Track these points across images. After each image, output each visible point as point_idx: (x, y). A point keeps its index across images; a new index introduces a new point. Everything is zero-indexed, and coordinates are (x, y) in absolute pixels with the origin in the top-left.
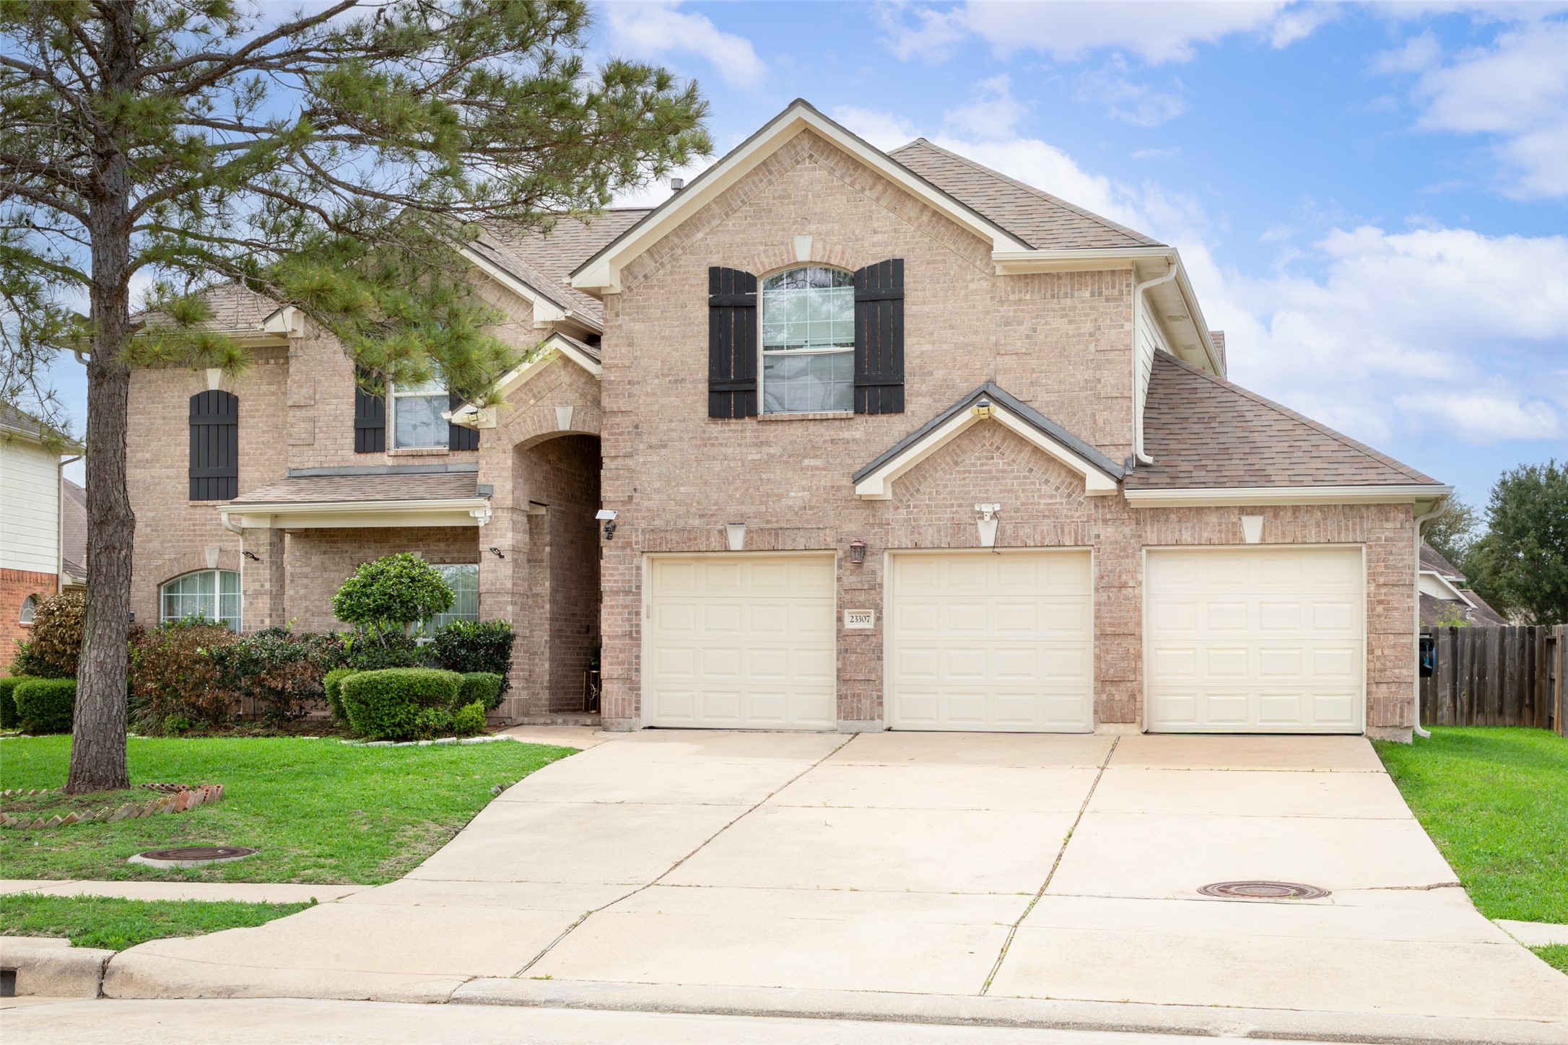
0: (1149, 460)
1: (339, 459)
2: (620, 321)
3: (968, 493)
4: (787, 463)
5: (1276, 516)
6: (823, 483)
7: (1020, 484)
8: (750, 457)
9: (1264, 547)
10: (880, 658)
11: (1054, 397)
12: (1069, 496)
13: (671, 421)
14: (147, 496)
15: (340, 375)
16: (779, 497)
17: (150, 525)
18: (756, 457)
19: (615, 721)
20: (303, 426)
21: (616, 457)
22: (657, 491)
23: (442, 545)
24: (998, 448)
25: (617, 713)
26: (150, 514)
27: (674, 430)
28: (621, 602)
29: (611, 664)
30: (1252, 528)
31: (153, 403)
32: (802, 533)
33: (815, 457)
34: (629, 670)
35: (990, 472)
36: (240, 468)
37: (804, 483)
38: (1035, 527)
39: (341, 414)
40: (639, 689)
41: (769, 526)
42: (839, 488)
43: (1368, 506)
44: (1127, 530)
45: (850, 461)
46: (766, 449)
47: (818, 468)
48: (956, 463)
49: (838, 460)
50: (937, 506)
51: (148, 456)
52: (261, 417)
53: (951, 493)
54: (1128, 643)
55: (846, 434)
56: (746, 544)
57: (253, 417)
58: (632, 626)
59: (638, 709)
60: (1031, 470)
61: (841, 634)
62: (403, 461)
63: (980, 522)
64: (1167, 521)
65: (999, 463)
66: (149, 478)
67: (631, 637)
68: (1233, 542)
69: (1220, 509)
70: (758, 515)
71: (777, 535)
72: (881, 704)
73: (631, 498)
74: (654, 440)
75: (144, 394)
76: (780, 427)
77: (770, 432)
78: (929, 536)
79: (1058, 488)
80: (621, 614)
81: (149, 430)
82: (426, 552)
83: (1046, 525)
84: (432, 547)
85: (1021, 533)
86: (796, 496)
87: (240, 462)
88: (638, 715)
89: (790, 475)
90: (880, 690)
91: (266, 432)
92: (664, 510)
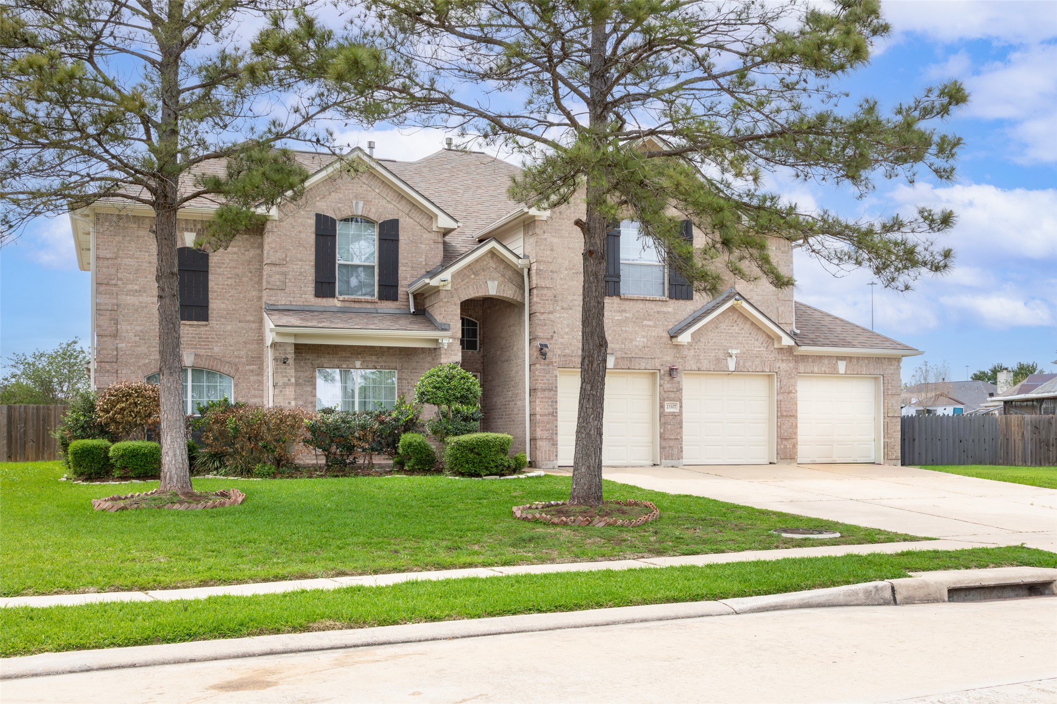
0: (798, 332)
1: (304, 300)
2: (545, 236)
3: (722, 343)
4: (635, 322)
5: (850, 361)
6: (653, 334)
7: (745, 340)
8: (616, 318)
9: (847, 376)
10: (681, 427)
11: (760, 298)
12: (767, 347)
13: (574, 295)
14: (136, 316)
15: (304, 247)
16: (632, 340)
17: (139, 336)
18: (620, 318)
19: (544, 463)
20: (278, 276)
21: (543, 313)
22: (567, 333)
23: (374, 358)
24: (736, 321)
25: (546, 458)
26: (138, 328)
27: (576, 300)
28: (547, 395)
29: (542, 430)
30: (842, 366)
31: (140, 251)
32: (644, 360)
33: (650, 320)
34: (552, 434)
35: (732, 333)
36: (210, 300)
37: (644, 333)
38: (753, 362)
39: (305, 272)
40: (557, 445)
41: (626, 356)
42: (661, 337)
43: (884, 358)
44: (791, 365)
45: (666, 323)
46: (624, 314)
47: (651, 326)
48: (717, 328)
49: (661, 323)
50: (708, 349)
51: (136, 287)
52: (226, 268)
53: (715, 342)
54: (792, 420)
55: (665, 309)
56: (615, 365)
57: (220, 267)
58: (553, 409)
59: (557, 456)
60: (750, 333)
61: (662, 415)
62: (347, 304)
63: (729, 359)
64: (808, 362)
65: (736, 329)
66: (137, 303)
67: (553, 415)
68: (833, 373)
69: (829, 357)
70: (621, 349)
71: (631, 361)
72: (682, 451)
73: (552, 337)
74: (565, 305)
75: (133, 244)
76: (631, 303)
77: (627, 305)
78: (705, 365)
79: (762, 343)
80: (547, 402)
81: (137, 270)
82: (363, 361)
83: (757, 361)
84: (367, 359)
85: (747, 365)
86: (640, 341)
87: (210, 296)
88: (557, 459)
89: (637, 329)
90: (682, 444)
91: (231, 278)
92: (571, 344)
